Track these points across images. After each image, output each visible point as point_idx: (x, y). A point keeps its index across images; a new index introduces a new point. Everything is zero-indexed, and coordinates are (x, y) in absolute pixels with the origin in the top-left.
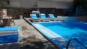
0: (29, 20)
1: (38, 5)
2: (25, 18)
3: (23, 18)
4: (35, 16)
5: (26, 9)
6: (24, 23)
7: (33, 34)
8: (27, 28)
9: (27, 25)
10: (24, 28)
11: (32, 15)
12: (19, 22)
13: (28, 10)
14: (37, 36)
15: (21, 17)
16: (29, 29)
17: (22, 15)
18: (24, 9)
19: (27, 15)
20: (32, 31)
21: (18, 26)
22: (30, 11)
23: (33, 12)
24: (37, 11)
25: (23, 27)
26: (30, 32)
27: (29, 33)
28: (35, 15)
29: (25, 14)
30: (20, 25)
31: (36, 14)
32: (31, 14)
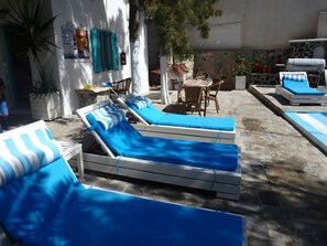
0: (270, 94)
1: (322, 29)
2: (254, 86)
3: (247, 87)
4: (300, 78)
5: (262, 51)
6: (249, 107)
7: (292, 154)
8: (263, 125)
9: (262, 113)
10: (251, 125)
11: (289, 75)
12: (232, 101)
13: (271, 55)
14: (310, 165)
15: (241, 81)
16: (272, 129)
17: (245, 74)
18: (255, 52)
19: (264, 75)
20: (286, 140)
21: (230, 113)
22: (279, 57)
23: (291, 60)
24: (311, 57)
25: (248, 120)
26: (277, 143)
27: (272, 146)
28: (303, 76)
29: (258, 70)
30: (235, 113)
31: (309, 69)
32: (283, 69)
